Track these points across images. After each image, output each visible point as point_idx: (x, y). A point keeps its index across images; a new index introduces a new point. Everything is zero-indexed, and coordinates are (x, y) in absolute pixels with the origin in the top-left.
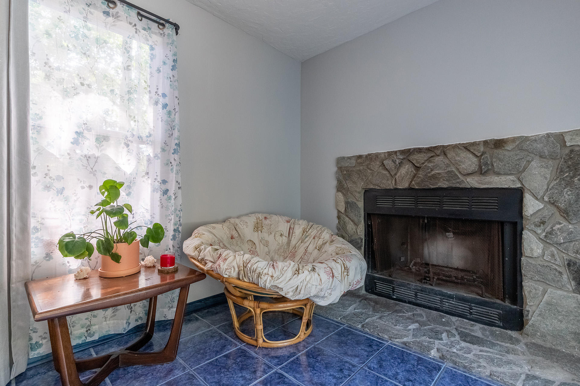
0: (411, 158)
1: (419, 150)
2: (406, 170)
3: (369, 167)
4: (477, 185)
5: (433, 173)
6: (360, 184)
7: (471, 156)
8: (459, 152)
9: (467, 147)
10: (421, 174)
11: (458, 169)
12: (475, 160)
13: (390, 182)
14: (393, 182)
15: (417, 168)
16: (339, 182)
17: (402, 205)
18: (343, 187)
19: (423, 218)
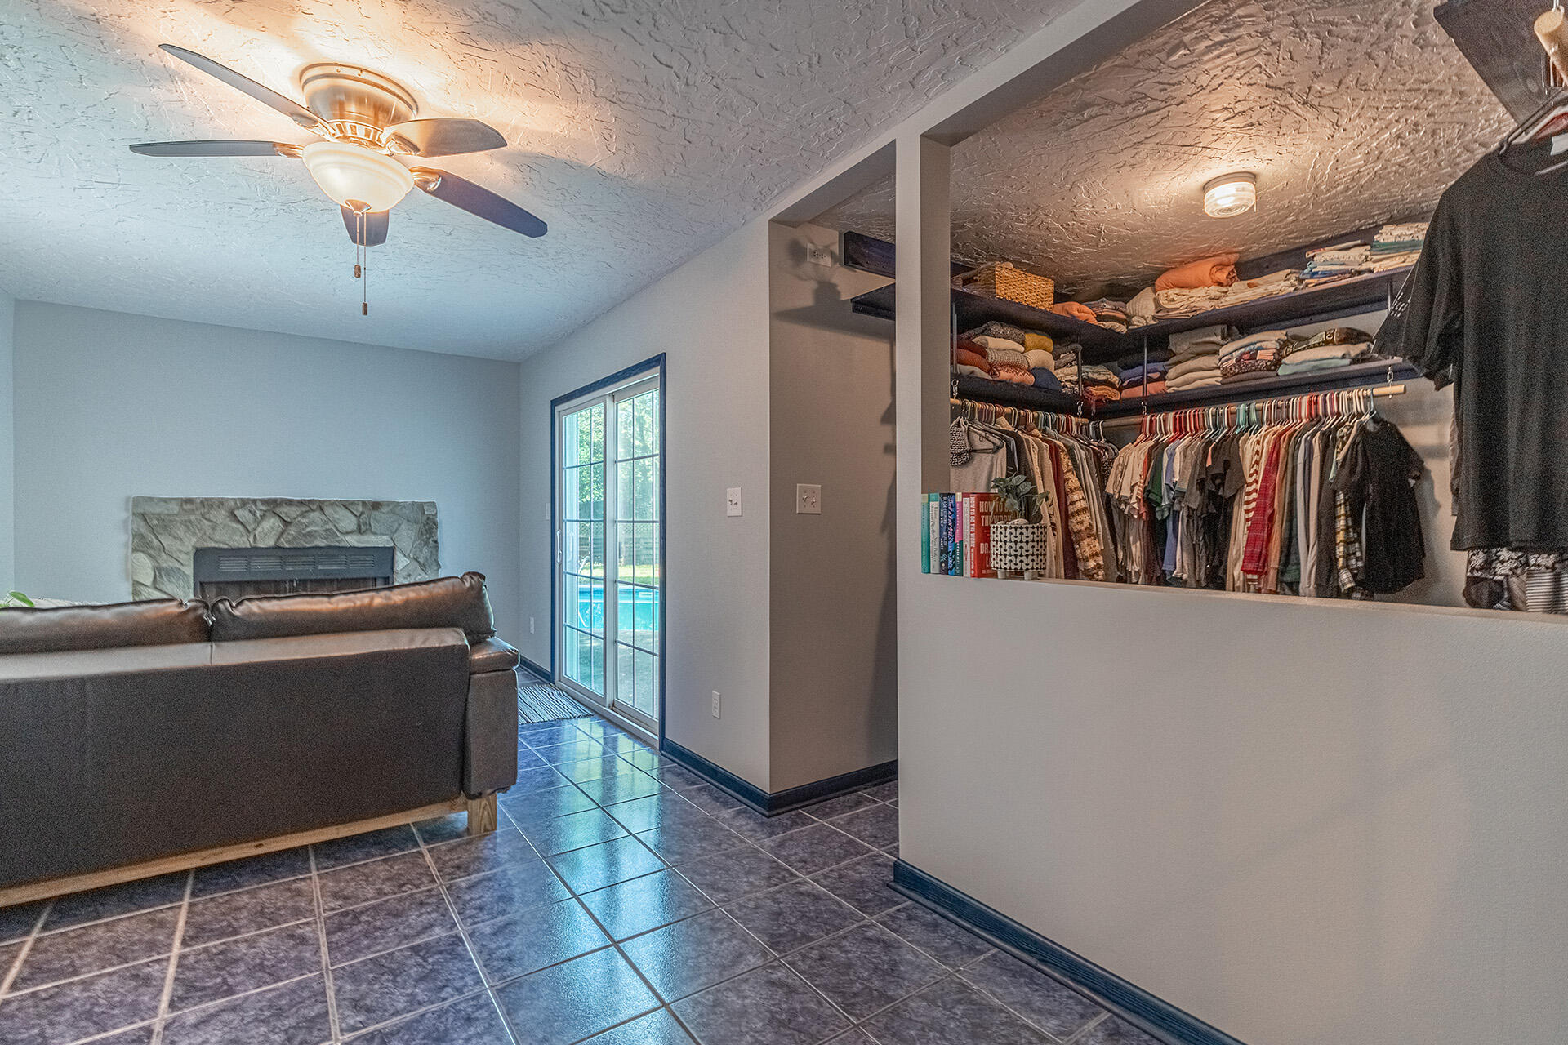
0: (278, 510)
1: (290, 503)
2: (271, 524)
3: (207, 516)
4: (356, 544)
5: (308, 530)
6: (190, 540)
7: (350, 514)
8: (338, 509)
9: (346, 505)
10: (292, 530)
11: (336, 528)
12: (354, 519)
13: (245, 539)
14: (251, 539)
15: (286, 523)
16: (138, 536)
17: (261, 568)
18: (149, 545)
19: (292, 581)
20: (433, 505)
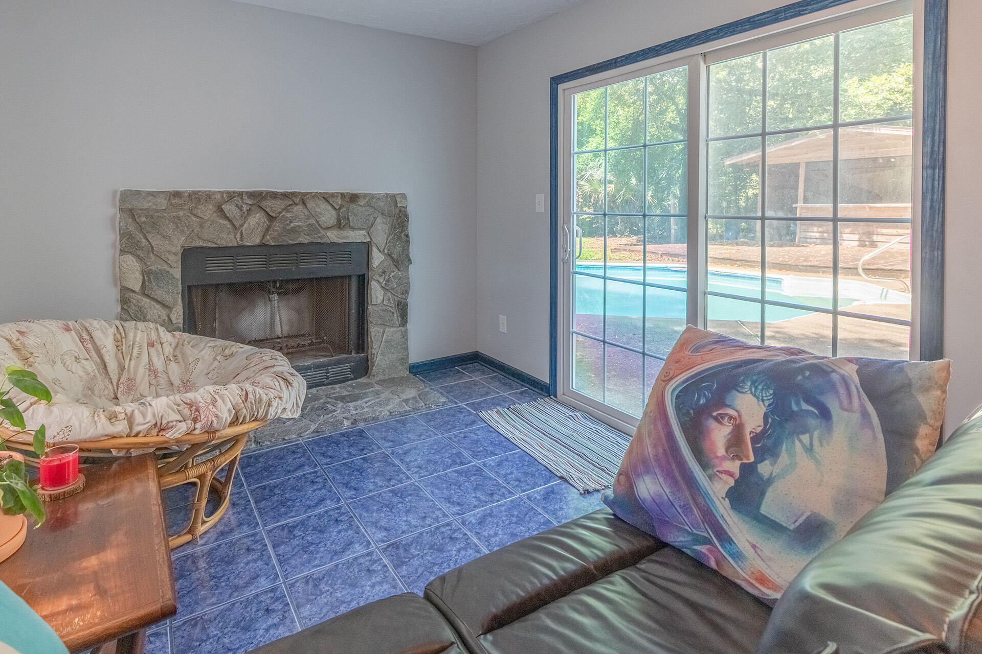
0: (264, 204)
1: (274, 195)
2: (256, 220)
3: (195, 212)
4: (336, 240)
5: (292, 225)
6: (179, 239)
7: (330, 208)
8: (319, 202)
9: (326, 198)
10: (277, 226)
11: (317, 222)
12: (334, 212)
13: (232, 237)
14: (238, 236)
15: (271, 218)
16: (125, 235)
17: (248, 267)
18: (137, 245)
19: (275, 282)
20: (404, 196)
